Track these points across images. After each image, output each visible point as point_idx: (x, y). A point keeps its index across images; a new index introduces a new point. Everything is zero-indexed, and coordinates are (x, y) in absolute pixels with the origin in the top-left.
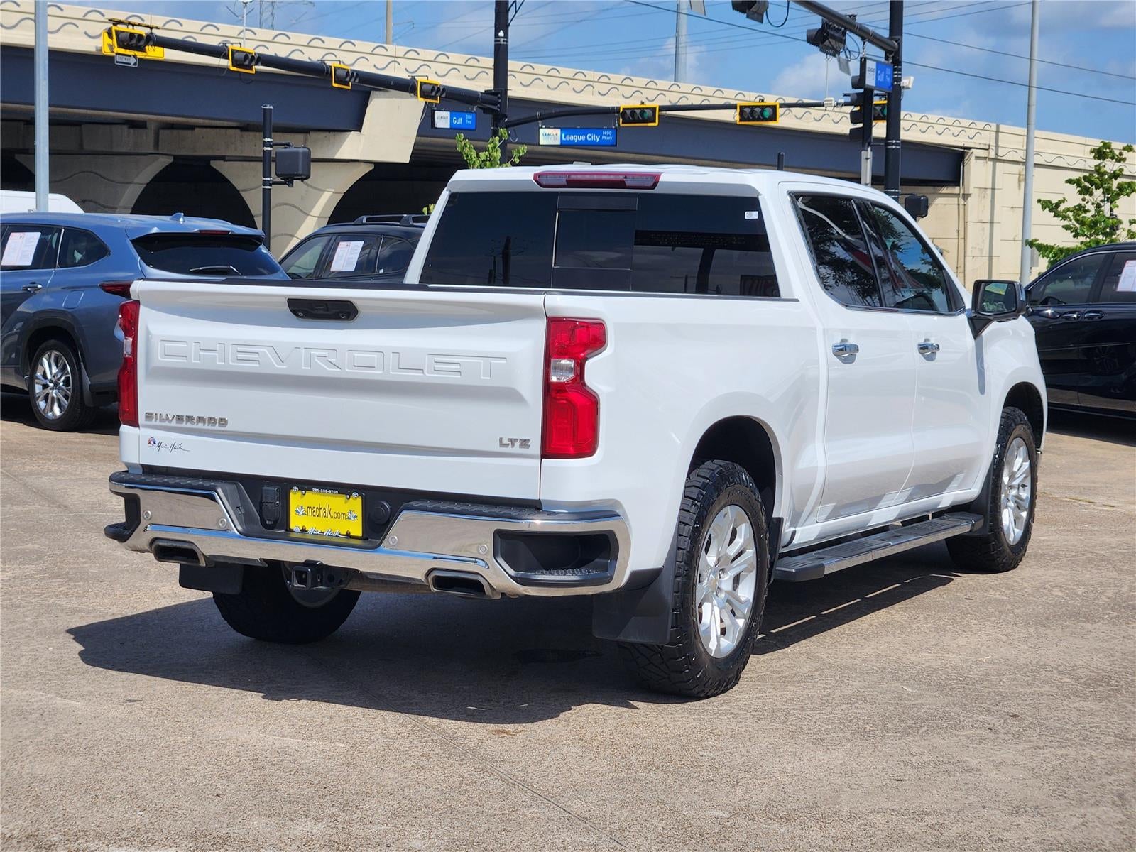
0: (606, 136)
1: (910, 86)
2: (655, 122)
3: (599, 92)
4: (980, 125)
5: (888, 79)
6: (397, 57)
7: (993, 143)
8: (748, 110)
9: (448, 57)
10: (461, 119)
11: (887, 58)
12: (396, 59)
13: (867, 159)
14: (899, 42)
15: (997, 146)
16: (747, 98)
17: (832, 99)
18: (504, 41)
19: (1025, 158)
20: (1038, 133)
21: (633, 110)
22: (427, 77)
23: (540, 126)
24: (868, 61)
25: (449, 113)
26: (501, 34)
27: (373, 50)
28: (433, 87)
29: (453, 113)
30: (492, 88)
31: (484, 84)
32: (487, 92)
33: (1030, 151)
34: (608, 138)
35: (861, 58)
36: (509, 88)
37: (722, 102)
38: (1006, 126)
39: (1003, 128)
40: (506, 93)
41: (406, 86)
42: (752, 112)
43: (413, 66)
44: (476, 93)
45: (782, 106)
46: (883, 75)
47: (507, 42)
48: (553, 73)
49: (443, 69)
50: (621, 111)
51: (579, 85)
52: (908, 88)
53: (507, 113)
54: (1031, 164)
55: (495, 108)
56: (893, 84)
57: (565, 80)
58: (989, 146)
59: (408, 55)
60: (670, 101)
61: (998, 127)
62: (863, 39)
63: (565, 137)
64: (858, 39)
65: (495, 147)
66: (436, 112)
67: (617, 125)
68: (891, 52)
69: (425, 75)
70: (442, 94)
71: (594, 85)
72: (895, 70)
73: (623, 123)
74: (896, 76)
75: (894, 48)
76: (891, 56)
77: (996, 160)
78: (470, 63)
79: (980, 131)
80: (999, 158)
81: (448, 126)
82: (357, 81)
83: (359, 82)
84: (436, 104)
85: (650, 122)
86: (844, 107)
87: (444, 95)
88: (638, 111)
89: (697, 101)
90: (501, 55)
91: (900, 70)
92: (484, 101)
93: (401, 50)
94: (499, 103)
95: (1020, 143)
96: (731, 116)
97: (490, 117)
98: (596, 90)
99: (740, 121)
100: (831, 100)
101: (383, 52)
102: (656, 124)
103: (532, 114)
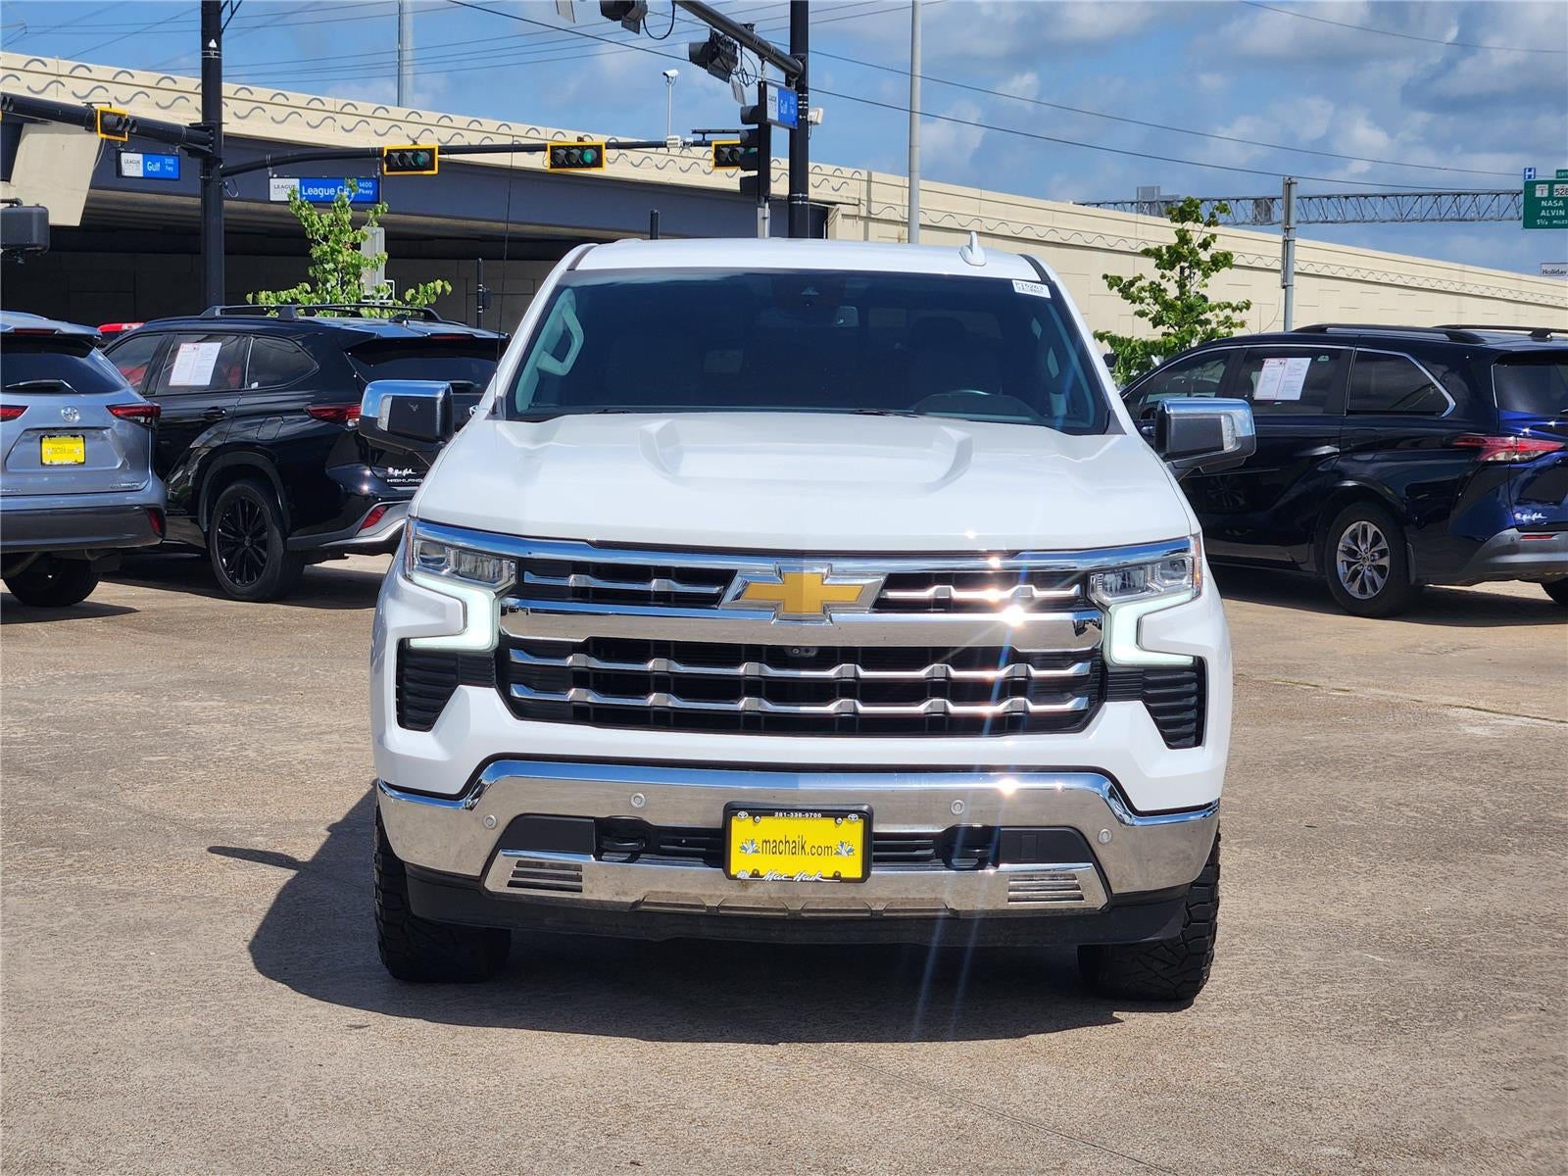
0: (365, 189)
1: (819, 121)
2: (433, 169)
3: (343, 128)
4: (848, 172)
5: (792, 111)
6: (60, 76)
7: (864, 197)
8: (562, 152)
9: (133, 77)
10: (158, 165)
11: (788, 83)
12: (59, 79)
13: (765, 218)
14: (804, 61)
15: (869, 200)
16: (542, 136)
17: (678, 137)
18: (215, 54)
19: (907, 217)
20: (923, 184)
21: (402, 152)
22: (109, 103)
23: (270, 173)
24: (768, 87)
25: (141, 155)
26: (213, 44)
27: (26, 65)
28: (120, 119)
29: (147, 156)
30: (200, 121)
31: (187, 114)
32: (194, 126)
33: (914, 206)
34: (367, 192)
35: (760, 83)
36: (224, 121)
37: (507, 141)
38: (881, 174)
39: (876, 176)
40: (220, 128)
41: (81, 118)
42: (568, 155)
43: (84, 88)
44: (178, 127)
45: (609, 146)
46: (786, 105)
47: (220, 55)
48: (279, 99)
49: (125, 93)
50: (385, 154)
51: (314, 117)
52: (817, 123)
53: (222, 157)
54: (915, 226)
55: (206, 148)
56: (798, 117)
57: (296, 110)
58: (859, 200)
59: (76, 73)
60: (439, 140)
61: (870, 175)
62: (761, 56)
63: (306, 191)
64: (754, 56)
65: (344, 206)
66: (123, 154)
67: (379, 173)
68: (795, 75)
69: (107, 101)
70: (132, 128)
71: (336, 116)
72: (799, 99)
73: (388, 171)
74: (801, 107)
75: (798, 70)
76: (795, 80)
77: (869, 219)
78: (163, 84)
79: (847, 180)
80: (873, 216)
81: (140, 174)
82: (11, 109)
83: (13, 111)
84: (124, 143)
85: (427, 170)
86: (693, 148)
87: (134, 130)
88: (409, 154)
89: (475, 140)
90: (211, 76)
91: (806, 99)
92: (189, 139)
93: (66, 66)
94: (211, 142)
95: (899, 197)
96: (540, 161)
97: (197, 161)
98: (338, 124)
99: (552, 167)
100: (676, 139)
101: (41, 68)
102: (436, 172)
103: (260, 158)
